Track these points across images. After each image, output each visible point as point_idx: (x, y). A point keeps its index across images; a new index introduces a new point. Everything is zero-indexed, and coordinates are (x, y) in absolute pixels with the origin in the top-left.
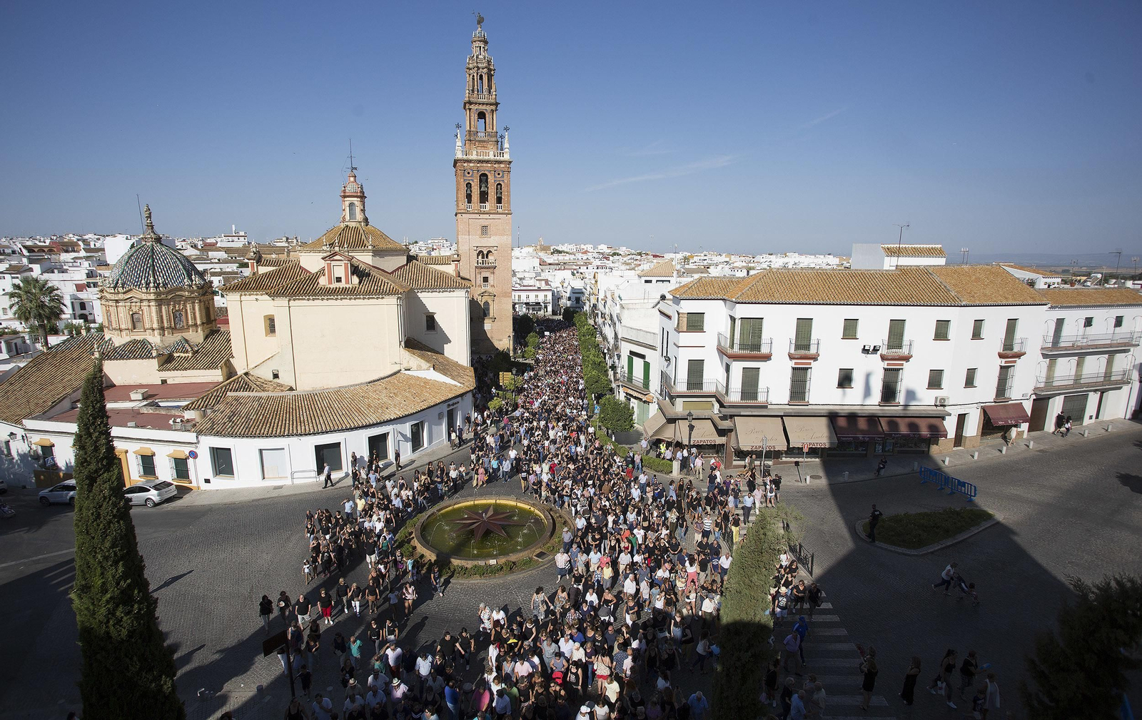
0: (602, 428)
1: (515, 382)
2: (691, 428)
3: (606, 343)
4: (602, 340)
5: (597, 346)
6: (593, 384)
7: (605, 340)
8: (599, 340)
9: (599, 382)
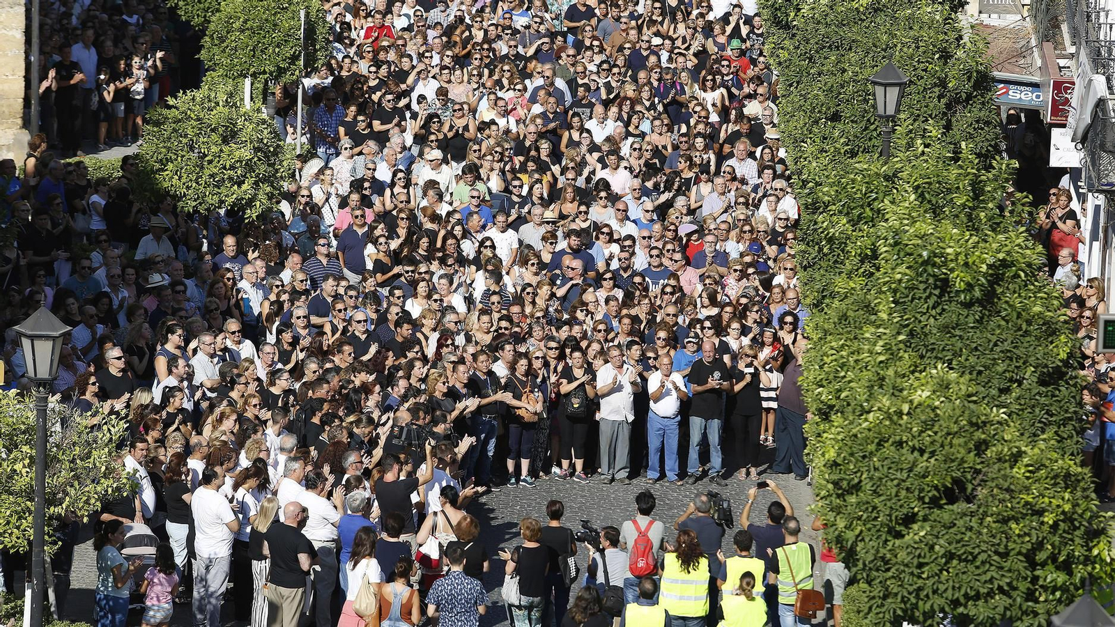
3: (1074, 66)
4: (1029, 23)
5: (969, 97)
6: (909, 520)
7: (1065, 28)
8: (994, 20)
9: (982, 493)
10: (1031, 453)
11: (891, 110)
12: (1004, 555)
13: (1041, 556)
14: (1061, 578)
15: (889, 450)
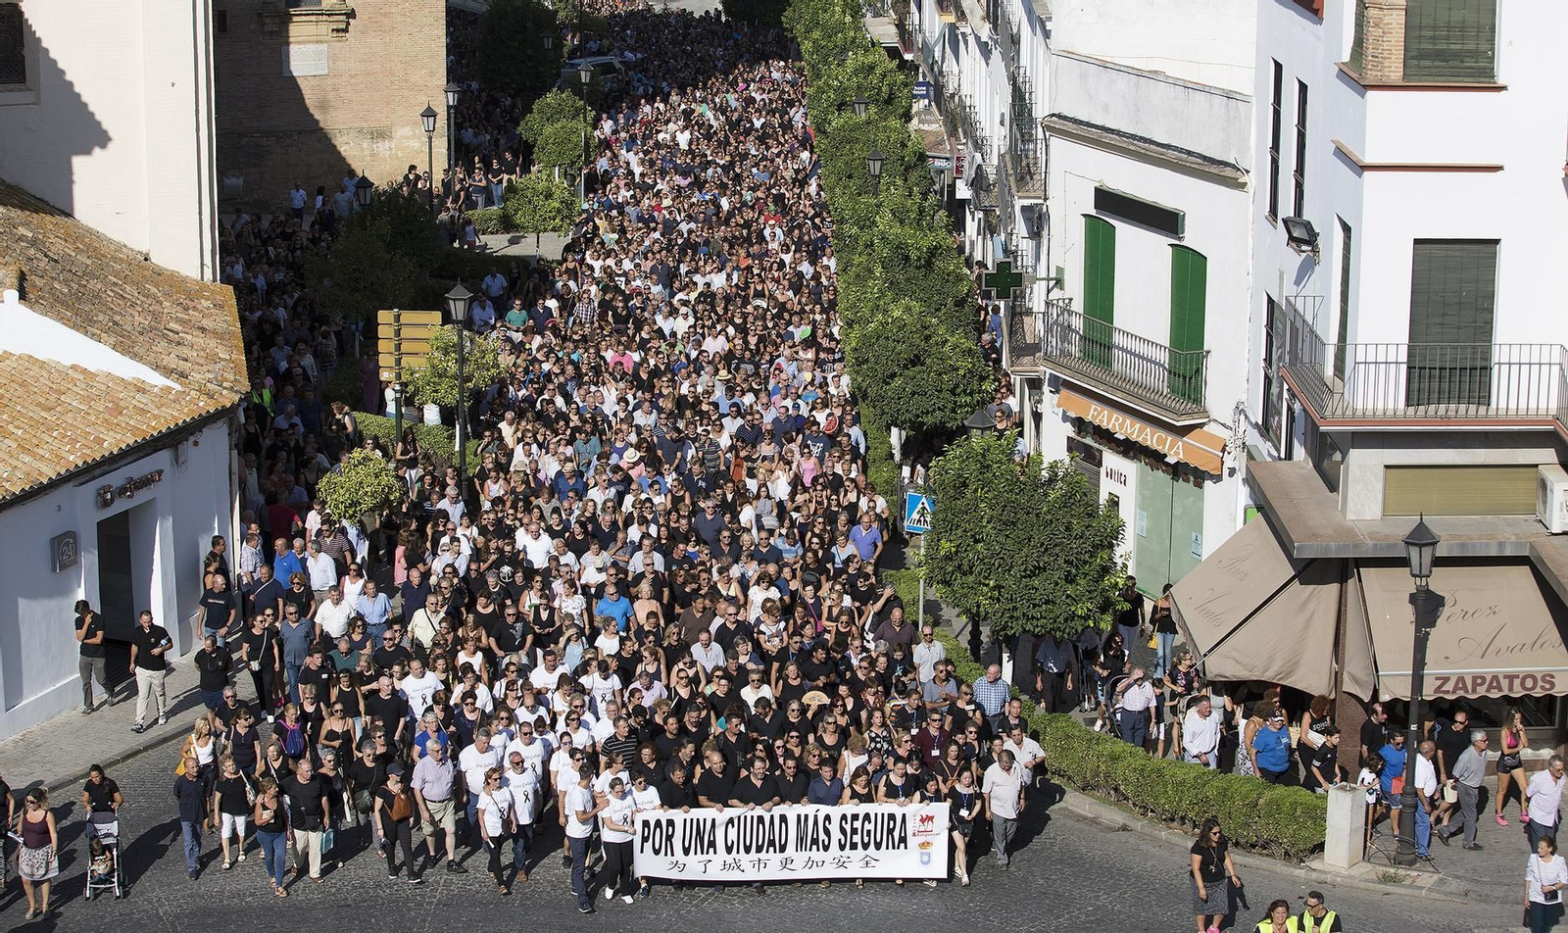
0: (948, 612)
1: (462, 361)
2: (1427, 607)
3: (965, 149)
4: (943, 128)
5: (915, 165)
6: (893, 376)
7: (960, 130)
8: (926, 127)
9: (928, 361)
10: (952, 340)
11: (877, 173)
12: (940, 391)
13: (958, 391)
14: (968, 399)
15: (882, 341)
